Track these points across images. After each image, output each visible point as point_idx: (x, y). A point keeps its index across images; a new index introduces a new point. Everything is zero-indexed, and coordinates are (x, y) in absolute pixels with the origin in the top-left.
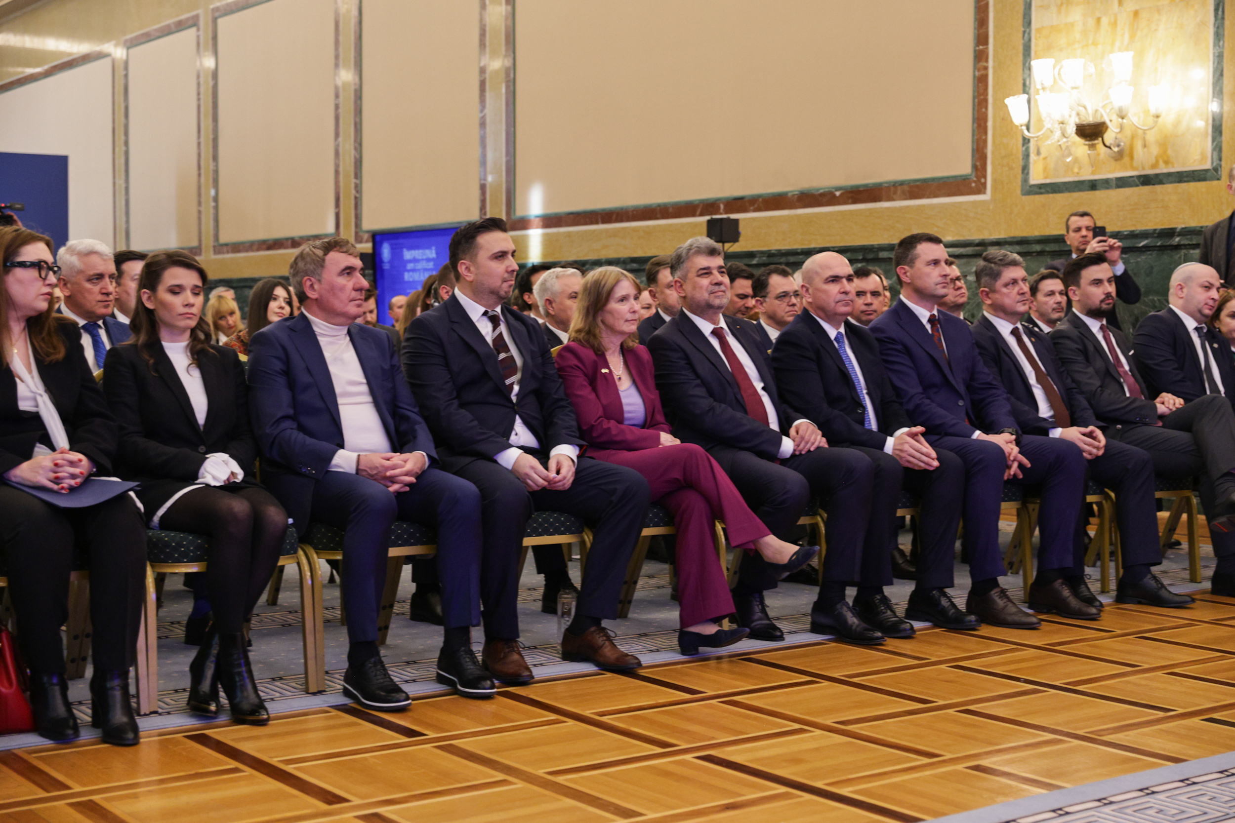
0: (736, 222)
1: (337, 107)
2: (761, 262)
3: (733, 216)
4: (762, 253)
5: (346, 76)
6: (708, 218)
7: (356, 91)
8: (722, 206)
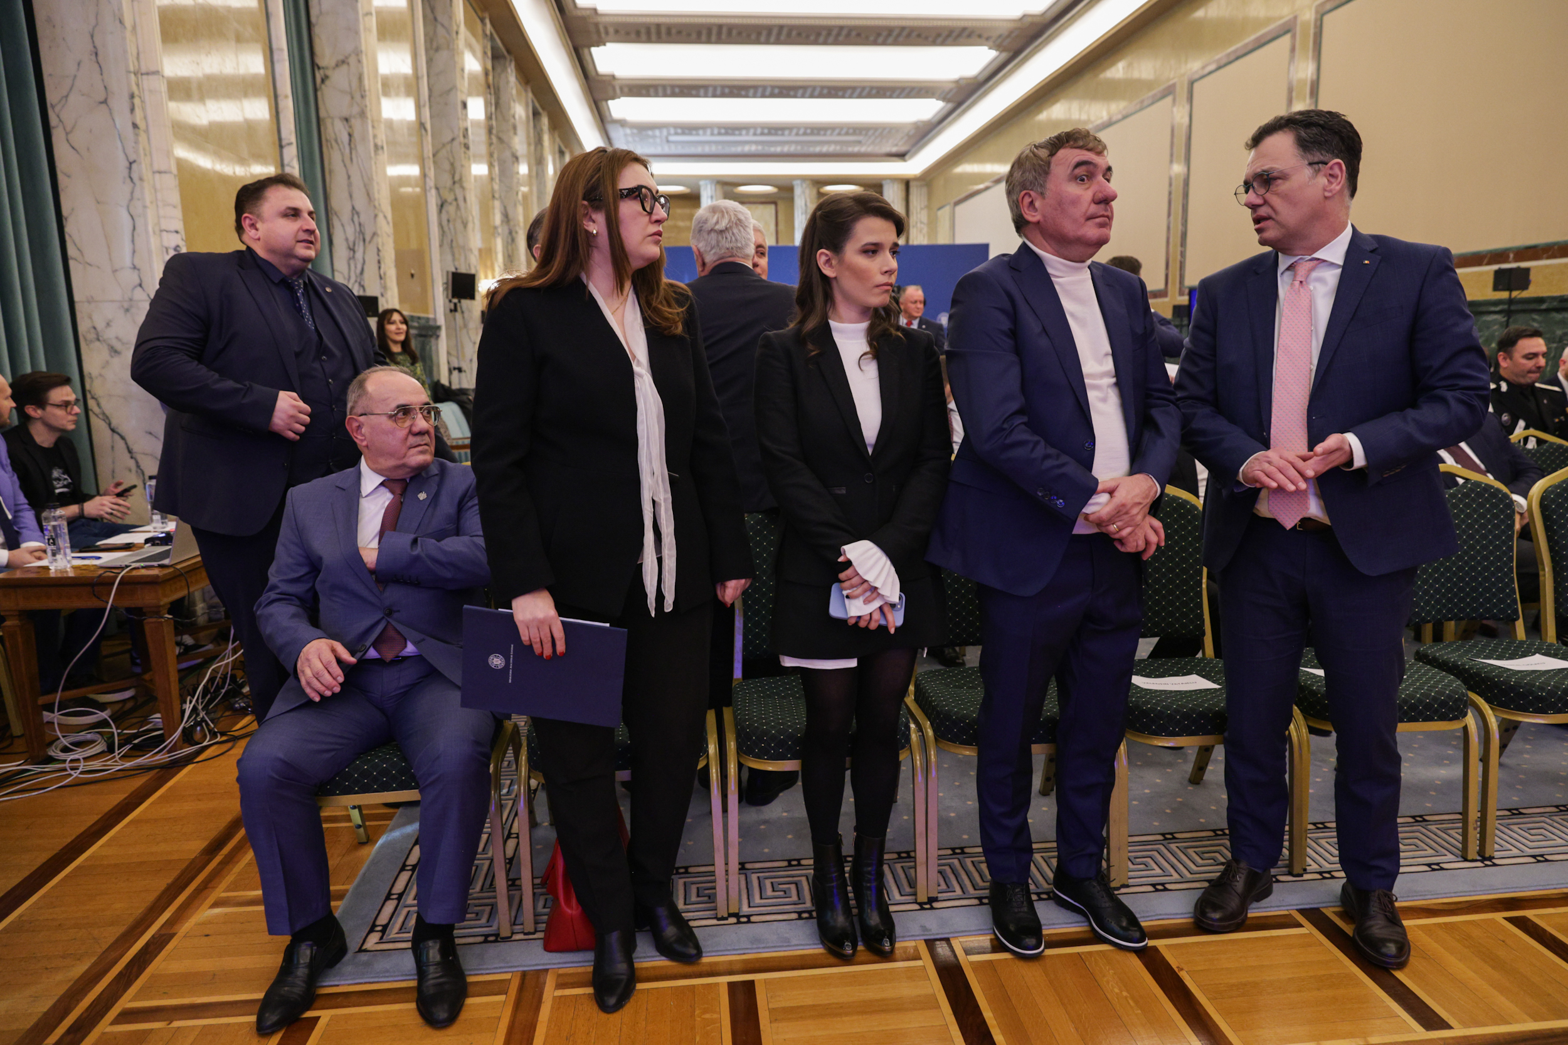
0: (1527, 271)
1: (1170, 193)
2: (1551, 306)
3: (1524, 265)
4: (1553, 298)
5: (1178, 169)
6: (1496, 267)
7: (1184, 180)
8: (1511, 256)
